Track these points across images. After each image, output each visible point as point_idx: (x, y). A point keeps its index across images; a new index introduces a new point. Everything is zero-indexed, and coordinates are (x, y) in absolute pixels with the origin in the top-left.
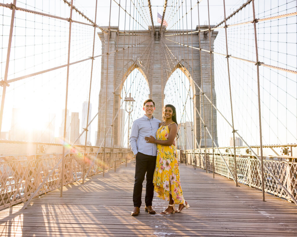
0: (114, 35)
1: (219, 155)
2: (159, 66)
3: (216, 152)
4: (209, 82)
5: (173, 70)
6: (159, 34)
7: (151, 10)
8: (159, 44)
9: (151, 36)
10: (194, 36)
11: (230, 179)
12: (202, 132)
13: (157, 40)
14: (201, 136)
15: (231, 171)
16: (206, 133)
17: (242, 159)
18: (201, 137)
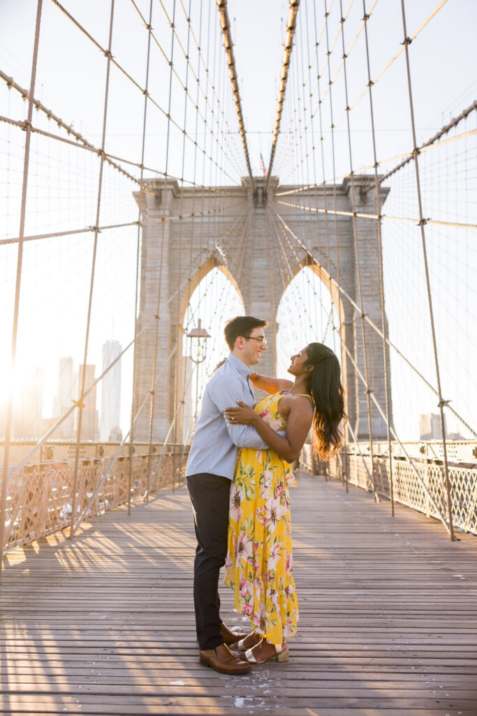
0: (167, 197)
1: (403, 459)
2: (266, 263)
3: (396, 453)
4: (373, 296)
5: (296, 270)
6: (265, 195)
7: (245, 141)
8: (263, 214)
9: (246, 197)
10: (339, 197)
11: (432, 520)
12: (360, 404)
13: (261, 208)
14: (358, 412)
15: (434, 499)
16: (371, 405)
17: (463, 473)
18: (357, 416)
